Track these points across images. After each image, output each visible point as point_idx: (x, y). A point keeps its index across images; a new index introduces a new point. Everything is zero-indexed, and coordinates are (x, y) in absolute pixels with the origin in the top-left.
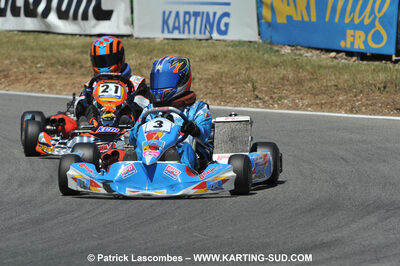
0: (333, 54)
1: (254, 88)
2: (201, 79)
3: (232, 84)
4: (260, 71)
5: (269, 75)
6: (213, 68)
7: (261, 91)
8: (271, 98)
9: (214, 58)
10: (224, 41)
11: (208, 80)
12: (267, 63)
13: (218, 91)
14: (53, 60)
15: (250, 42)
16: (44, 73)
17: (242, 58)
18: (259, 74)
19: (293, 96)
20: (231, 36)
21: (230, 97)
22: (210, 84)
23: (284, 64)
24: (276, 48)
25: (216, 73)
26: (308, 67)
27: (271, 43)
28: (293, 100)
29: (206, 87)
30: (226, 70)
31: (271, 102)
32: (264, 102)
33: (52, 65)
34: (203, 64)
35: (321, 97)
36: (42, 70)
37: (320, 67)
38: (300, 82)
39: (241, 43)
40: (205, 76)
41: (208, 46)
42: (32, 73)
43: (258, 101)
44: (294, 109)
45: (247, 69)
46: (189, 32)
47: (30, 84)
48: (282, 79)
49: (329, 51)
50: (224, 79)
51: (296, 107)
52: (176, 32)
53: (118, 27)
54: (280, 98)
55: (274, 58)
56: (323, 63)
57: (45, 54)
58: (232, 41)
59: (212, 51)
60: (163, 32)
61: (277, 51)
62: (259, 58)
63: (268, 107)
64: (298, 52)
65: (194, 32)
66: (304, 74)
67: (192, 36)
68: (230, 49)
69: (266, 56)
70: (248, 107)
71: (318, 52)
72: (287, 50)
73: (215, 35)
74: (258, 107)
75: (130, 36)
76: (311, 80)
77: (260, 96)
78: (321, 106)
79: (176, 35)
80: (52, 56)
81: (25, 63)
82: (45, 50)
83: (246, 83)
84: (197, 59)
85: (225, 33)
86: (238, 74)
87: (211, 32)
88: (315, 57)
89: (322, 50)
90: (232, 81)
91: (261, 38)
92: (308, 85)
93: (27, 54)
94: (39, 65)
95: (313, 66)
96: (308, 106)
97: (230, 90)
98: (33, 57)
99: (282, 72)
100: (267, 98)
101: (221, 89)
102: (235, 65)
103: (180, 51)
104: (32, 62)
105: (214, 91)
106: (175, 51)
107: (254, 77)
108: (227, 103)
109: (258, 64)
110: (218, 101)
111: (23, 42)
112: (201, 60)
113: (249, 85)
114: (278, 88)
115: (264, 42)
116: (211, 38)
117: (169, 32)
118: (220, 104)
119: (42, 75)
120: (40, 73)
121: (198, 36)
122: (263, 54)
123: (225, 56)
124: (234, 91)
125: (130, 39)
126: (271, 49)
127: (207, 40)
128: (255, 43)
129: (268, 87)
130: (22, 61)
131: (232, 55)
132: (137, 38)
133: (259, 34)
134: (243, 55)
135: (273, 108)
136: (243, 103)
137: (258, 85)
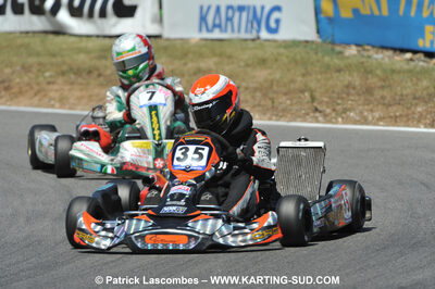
0: (409, 55)
1: (313, 99)
2: (246, 88)
3: (285, 94)
4: (319, 77)
5: (330, 83)
6: (261, 75)
7: (321, 103)
8: (334, 110)
9: (263, 62)
10: (275, 41)
11: (256, 89)
12: (328, 67)
13: (270, 103)
14: (65, 68)
15: (307, 42)
16: (53, 83)
17: (296, 62)
18: (318, 81)
19: (361, 108)
20: (284, 34)
21: (283, 110)
22: (258, 94)
23: (349, 68)
24: (338, 49)
25: (266, 81)
26: (379, 72)
27: (333, 43)
28: (361, 113)
29: (253, 97)
30: (278, 76)
31: (333, 115)
32: (325, 116)
33: (63, 73)
34: (249, 70)
35: (395, 108)
36: (52, 80)
37: (393, 71)
38: (369, 91)
39: (295, 44)
40: (251, 85)
41: (255, 48)
42: (38, 84)
43: (317, 114)
44: (362, 124)
45: (304, 75)
46: (233, 30)
47: (37, 98)
48: (347, 86)
49: (403, 51)
50: (275, 88)
51: (365, 121)
52: (217, 30)
53: (144, 26)
54: (345, 110)
55: (336, 61)
56: (397, 66)
57: (54, 60)
58: (284, 41)
59: (260, 53)
60: (200, 30)
61: (341, 53)
62: (318, 61)
63: (330, 122)
64: (366, 54)
65: (239, 31)
66: (373, 81)
67: (235, 36)
68: (282, 50)
69: (327, 59)
70: (305, 121)
71: (390, 53)
72: (352, 51)
73: (264, 34)
74: (318, 122)
75: (158, 37)
76: (382, 87)
77: (318, 107)
78: (395, 120)
79: (217, 34)
80: (64, 63)
81: (30, 71)
82: (54, 55)
83: (302, 92)
84: (242, 64)
85: (274, 31)
86: (293, 81)
87: (258, 31)
88: (387, 60)
89: (395, 49)
90: (284, 90)
91: (320, 37)
92: (378, 93)
93: (32, 60)
94: (47, 74)
95: (384, 71)
96: (380, 119)
97: (284, 101)
98: (40, 64)
99: (346, 78)
100: (328, 111)
101: (272, 100)
102: (289, 70)
103: (220, 55)
104: (39, 70)
105: (263, 103)
106: (214, 55)
107: (313, 85)
108: (279, 117)
109: (317, 69)
110: (268, 115)
111: (27, 46)
112: (247, 65)
113: (307, 94)
114: (342, 98)
115: (324, 41)
116: (258, 38)
117: (208, 30)
118: (270, 119)
119: (51, 87)
120: (49, 83)
121: (243, 35)
122: (323, 57)
123: (276, 60)
124: (288, 102)
125: (158, 40)
126: (333, 50)
127: (253, 40)
128: (313, 42)
129: (330, 97)
130: (26, 69)
131: (284, 58)
132: (168, 39)
133: (318, 32)
134: (298, 57)
135: (337, 123)
136: (300, 117)
137: (317, 95)
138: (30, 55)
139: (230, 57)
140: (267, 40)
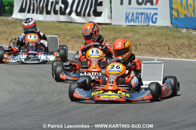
1: (169, 49)
2: (144, 44)
3: (159, 47)
4: (172, 40)
5: (176, 43)
6: (149, 39)
7: (172, 50)
8: (177, 53)
9: (150, 34)
10: (155, 26)
11: (147, 45)
12: (175, 36)
14: (74, 36)
15: (167, 27)
16: (70, 41)
18: (171, 42)
20: (158, 24)
21: (158, 53)
22: (148, 47)
23: (183, 37)
24: (179, 30)
25: (151, 41)
26: (194, 39)
27: (177, 27)
28: (187, 54)
29: (146, 48)
30: (156, 40)
31: (177, 55)
32: (174, 55)
33: (73, 38)
34: (145, 37)
36: (68, 40)
38: (190, 46)
39: (163, 27)
40: (146, 43)
41: (147, 29)
42: (64, 42)
43: (171, 55)
45: (166, 40)
46: (139, 22)
48: (182, 44)
50: (155, 44)
52: (132, 22)
53: (104, 20)
54: (181, 53)
55: (178, 34)
57: (70, 32)
58: (158, 26)
59: (149, 31)
60: (126, 22)
61: (180, 31)
62: (171, 34)
63: (175, 58)
64: (189, 32)
65: (141, 22)
66: (192, 42)
67: (140, 24)
68: (157, 30)
69: (175, 33)
70: (166, 57)
72: (184, 30)
73: (151, 24)
74: (171, 58)
77: (171, 53)
80: (73, 33)
82: (70, 31)
83: (165, 46)
84: (142, 35)
85: (155, 22)
86: (161, 42)
87: (148, 23)
90: (158, 45)
91: (172, 25)
92: (194, 47)
93: (62, 32)
94: (67, 38)
96: (194, 57)
97: (158, 49)
98: (64, 34)
99: (182, 41)
100: (175, 53)
101: (153, 49)
102: (160, 38)
103: (134, 31)
104: (64, 36)
105: (150, 50)
106: (132, 32)
107: (169, 43)
108: (156, 56)
109: (171, 37)
110: (152, 55)
111: (59, 27)
112: (144, 35)
113: (167, 47)
114: (180, 49)
115: (174, 27)
116: (149, 25)
117: (129, 22)
119: (68, 43)
120: (68, 41)
121: (143, 24)
122: (173, 33)
123: (155, 34)
124: (160, 50)
125: (110, 25)
126: (177, 30)
127: (147, 26)
128: (169, 27)
129: (175, 48)
131: (158, 33)
132: (114, 25)
133: (171, 23)
134: (164, 33)
135: (178, 58)
136: (164, 56)
137: (170, 47)
138: (60, 30)
139: (138, 32)
140: (152, 26)
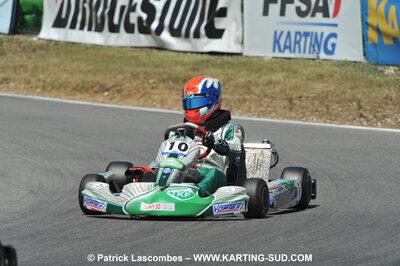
1: (360, 107)
2: (307, 97)
3: (338, 103)
4: (364, 90)
5: (373, 94)
6: (319, 87)
7: (365, 110)
8: (375, 116)
9: (321, 77)
10: (331, 60)
11: (314, 98)
12: (372, 82)
13: (325, 109)
14: (165, 76)
15: (356, 62)
16: (156, 88)
17: (347, 78)
18: (364, 93)
19: (396, 115)
20: (338, 56)
21: (336, 115)
22: (316, 102)
23: (387, 84)
24: (380, 68)
25: (323, 91)
27: (376, 64)
28: (396, 119)
29: (313, 105)
30: (332, 88)
31: (374, 120)
32: (368, 121)
33: (164, 81)
34: (309, 83)
36: (154, 85)
39: (346, 63)
40: (311, 95)
41: (316, 66)
42: (144, 88)
43: (362, 119)
44: (397, 128)
45: (352, 88)
46: (300, 51)
47: (143, 99)
48: (386, 98)
50: (330, 98)
51: (399, 126)
52: (287, 51)
53: (229, 46)
54: (384, 117)
55: (378, 78)
57: (157, 70)
58: (338, 61)
59: (319, 70)
60: (274, 51)
61: (381, 71)
62: (364, 78)
63: (372, 125)
65: (304, 52)
67: (302, 55)
68: (336, 68)
69: (371, 76)
70: (353, 124)
72: (391, 70)
73: (323, 55)
74: (362, 125)
75: (239, 54)
77: (364, 115)
79: (287, 54)
80: (164, 72)
81: (137, 78)
82: (157, 66)
83: (351, 101)
84: (304, 78)
85: (331, 53)
86: (343, 93)
87: (318, 54)
90: (337, 99)
91: (366, 59)
93: (140, 69)
94: (151, 81)
97: (336, 108)
98: (146, 73)
99: (385, 92)
100: (371, 117)
101: (328, 107)
102: (341, 84)
103: (288, 70)
104: (145, 78)
105: (320, 109)
106: (283, 70)
107: (359, 96)
108: (332, 121)
109: (363, 84)
110: (324, 119)
111: (136, 58)
112: (308, 79)
113: (354, 103)
114: (382, 108)
115: (369, 63)
116: (318, 58)
117: (280, 51)
118: (325, 122)
119: (154, 91)
120: (153, 88)
121: (307, 55)
122: (368, 74)
123: (332, 76)
124: (340, 109)
125: (239, 57)
126: (376, 69)
127: (314, 59)
128: (360, 63)
129: (372, 106)
130: (135, 76)
131: (338, 75)
132: (247, 57)
133: (364, 55)
134: (349, 74)
135: (377, 126)
136: (349, 121)
137: (363, 104)
138: (138, 65)
139: (296, 72)
140: (324, 60)
